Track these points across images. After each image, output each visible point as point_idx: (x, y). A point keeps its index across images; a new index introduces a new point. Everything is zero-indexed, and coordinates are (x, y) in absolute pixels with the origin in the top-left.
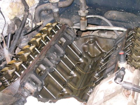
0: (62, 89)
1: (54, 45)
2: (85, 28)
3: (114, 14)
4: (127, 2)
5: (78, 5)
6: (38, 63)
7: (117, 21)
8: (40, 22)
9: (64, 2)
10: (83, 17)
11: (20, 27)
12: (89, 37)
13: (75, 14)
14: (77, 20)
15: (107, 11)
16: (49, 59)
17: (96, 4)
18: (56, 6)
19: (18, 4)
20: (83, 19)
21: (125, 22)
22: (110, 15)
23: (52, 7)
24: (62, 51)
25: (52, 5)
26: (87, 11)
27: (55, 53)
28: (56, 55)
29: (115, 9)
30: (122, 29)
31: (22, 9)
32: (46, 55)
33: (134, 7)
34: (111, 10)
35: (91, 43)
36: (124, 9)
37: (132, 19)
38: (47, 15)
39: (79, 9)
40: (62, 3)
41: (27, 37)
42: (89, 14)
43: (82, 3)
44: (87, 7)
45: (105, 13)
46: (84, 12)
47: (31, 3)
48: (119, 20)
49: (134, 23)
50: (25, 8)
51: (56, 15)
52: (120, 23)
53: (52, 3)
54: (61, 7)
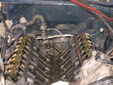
0: (45, 80)
1: (32, 52)
2: (46, 38)
3: (61, 26)
4: (71, 18)
5: (37, 23)
6: (28, 64)
7: (63, 31)
8: (14, 38)
9: (30, 22)
10: (43, 30)
11: (4, 43)
12: (49, 43)
13: (34, 30)
14: (36, 33)
15: (57, 25)
16: (33, 61)
17: (50, 21)
18: (25, 25)
19: (2, 27)
20: (44, 31)
21: (69, 31)
22: (58, 27)
23: (22, 26)
24: (37, 55)
25: (22, 25)
26: (46, 26)
27: (34, 57)
28: (35, 58)
29: (63, 23)
30: (70, 35)
31: (4, 30)
32: (30, 59)
33: (75, 20)
34: (60, 24)
35: (51, 47)
36: (69, 22)
37: (74, 28)
38: (17, 32)
39: (41, 26)
40: (28, 22)
41: (9, 49)
42: (47, 28)
43: (42, 21)
44: (46, 24)
45: (55, 26)
46: (44, 27)
47: (9, 25)
48: (65, 30)
49: (75, 30)
50: (6, 29)
51: (25, 32)
52: (66, 32)
53: (22, 24)
54: (28, 26)
